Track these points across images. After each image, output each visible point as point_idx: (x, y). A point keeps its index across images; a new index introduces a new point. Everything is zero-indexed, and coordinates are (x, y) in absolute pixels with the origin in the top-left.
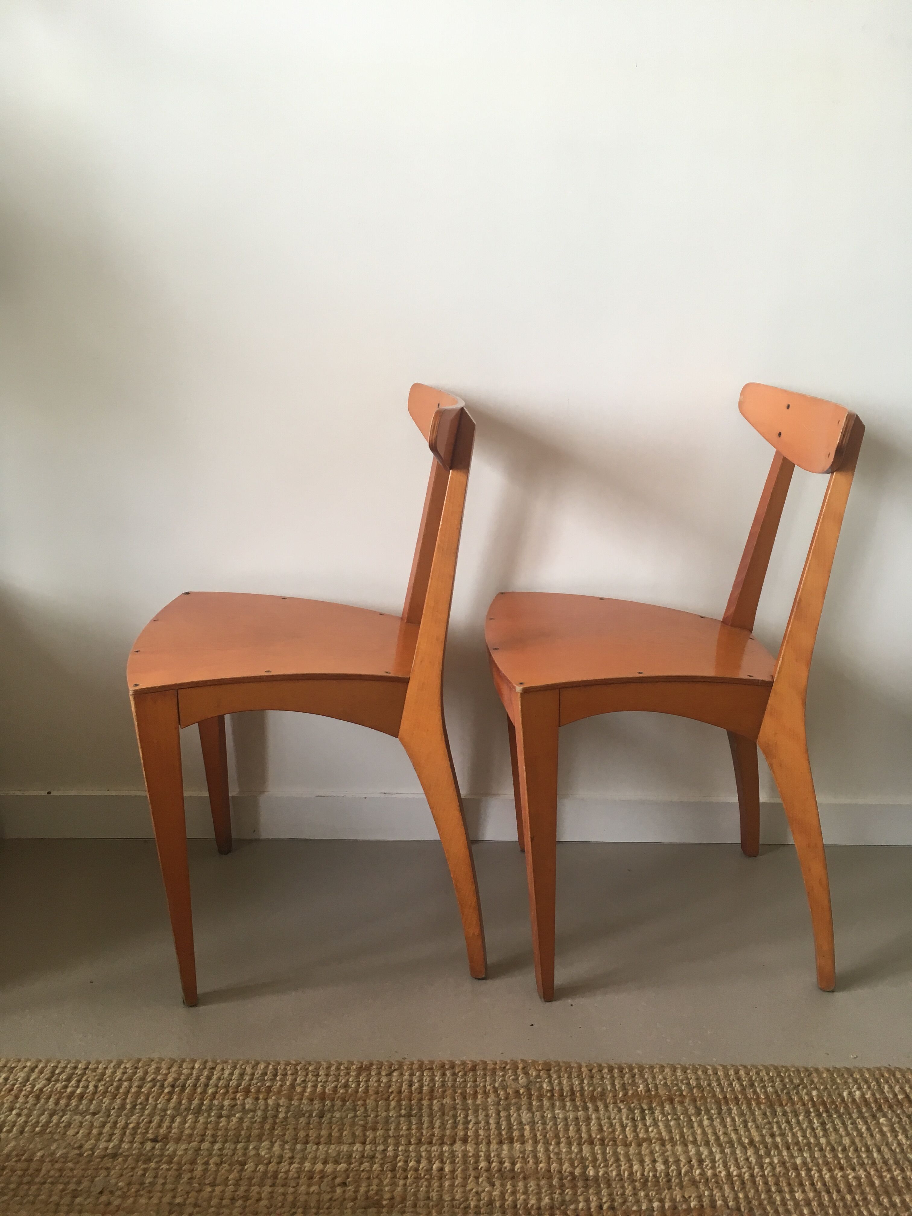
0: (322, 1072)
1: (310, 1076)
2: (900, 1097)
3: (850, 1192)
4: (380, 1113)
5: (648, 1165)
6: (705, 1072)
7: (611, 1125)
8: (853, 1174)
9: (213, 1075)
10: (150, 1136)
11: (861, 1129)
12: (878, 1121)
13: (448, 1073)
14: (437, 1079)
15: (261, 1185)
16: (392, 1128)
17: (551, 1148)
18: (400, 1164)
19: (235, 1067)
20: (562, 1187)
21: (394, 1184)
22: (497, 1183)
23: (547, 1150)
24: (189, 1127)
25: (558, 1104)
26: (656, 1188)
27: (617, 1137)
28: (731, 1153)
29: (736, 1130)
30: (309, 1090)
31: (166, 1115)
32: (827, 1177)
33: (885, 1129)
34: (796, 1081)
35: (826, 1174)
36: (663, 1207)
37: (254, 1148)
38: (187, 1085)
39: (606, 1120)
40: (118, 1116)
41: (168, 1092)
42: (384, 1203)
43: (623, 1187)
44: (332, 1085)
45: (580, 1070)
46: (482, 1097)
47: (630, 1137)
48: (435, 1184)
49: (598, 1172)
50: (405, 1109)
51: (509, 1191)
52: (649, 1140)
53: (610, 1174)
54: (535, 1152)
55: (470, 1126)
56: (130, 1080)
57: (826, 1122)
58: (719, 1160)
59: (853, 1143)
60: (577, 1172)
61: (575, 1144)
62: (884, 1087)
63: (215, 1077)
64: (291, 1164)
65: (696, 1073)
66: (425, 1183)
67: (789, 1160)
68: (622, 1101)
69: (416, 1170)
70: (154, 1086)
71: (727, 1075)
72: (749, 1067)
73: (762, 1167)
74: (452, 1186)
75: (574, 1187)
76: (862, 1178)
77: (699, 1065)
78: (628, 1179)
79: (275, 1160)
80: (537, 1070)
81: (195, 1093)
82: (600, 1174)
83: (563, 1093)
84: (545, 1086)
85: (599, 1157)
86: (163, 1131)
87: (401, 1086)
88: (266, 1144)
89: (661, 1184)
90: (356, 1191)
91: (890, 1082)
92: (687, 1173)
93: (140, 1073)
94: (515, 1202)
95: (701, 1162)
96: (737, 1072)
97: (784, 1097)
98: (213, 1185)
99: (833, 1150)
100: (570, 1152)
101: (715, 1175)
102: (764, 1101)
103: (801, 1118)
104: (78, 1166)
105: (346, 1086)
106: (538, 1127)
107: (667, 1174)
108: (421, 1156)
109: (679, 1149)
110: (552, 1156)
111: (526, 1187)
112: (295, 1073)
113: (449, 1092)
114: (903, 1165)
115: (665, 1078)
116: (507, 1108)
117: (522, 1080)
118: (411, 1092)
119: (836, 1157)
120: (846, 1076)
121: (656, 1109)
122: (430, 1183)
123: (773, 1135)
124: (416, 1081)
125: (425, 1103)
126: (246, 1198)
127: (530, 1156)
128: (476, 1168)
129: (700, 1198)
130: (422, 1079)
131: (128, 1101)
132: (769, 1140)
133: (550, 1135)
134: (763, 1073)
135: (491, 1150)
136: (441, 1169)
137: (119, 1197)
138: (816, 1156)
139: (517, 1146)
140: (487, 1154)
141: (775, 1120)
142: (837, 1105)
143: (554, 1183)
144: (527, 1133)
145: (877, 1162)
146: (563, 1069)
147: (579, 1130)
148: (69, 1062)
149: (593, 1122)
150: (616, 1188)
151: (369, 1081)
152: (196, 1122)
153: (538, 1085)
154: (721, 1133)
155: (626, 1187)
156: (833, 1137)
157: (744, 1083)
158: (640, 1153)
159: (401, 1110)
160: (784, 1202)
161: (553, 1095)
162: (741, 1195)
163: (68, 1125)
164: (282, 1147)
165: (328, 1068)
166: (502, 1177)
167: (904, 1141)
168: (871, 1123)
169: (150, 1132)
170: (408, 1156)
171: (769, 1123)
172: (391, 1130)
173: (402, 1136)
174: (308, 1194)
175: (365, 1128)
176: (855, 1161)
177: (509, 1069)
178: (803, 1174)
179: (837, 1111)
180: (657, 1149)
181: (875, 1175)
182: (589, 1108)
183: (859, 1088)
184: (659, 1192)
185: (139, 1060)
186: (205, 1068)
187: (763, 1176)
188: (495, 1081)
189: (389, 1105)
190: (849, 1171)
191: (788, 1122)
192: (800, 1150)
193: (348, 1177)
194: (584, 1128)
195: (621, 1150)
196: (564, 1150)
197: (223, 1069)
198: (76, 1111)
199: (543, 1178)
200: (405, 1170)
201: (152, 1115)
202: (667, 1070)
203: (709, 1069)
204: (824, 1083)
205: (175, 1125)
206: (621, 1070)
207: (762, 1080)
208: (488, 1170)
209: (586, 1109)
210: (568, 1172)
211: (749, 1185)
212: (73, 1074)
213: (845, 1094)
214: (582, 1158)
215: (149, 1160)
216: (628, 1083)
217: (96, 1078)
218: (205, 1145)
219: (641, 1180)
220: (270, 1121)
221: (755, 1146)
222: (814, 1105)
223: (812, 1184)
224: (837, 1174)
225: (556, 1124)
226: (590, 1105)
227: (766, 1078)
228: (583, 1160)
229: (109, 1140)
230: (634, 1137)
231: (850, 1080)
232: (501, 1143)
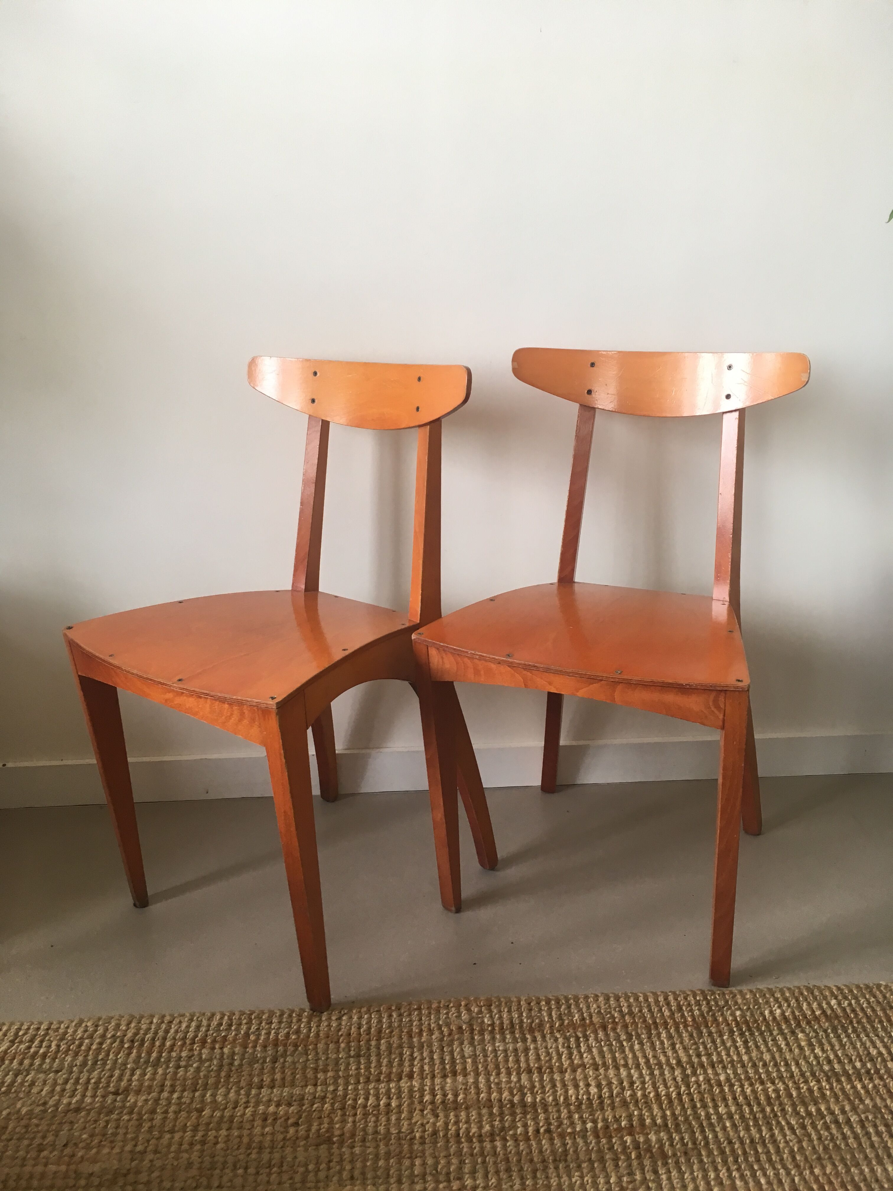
0: (275, 1020)
1: (263, 1024)
2: (818, 1013)
3: (770, 1104)
4: (330, 1056)
5: (582, 1089)
6: (637, 999)
7: (548, 1054)
8: (773, 1087)
9: (171, 1028)
10: (111, 1089)
11: (781, 1045)
12: (797, 1037)
13: (395, 1015)
14: (384, 1020)
15: (218, 1129)
16: (342, 1069)
17: (492, 1078)
18: (350, 1102)
19: (191, 1020)
20: (502, 1114)
21: (344, 1121)
22: (441, 1115)
23: (488, 1081)
24: (148, 1079)
25: (498, 1036)
26: (590, 1110)
27: (553, 1064)
28: (659, 1074)
29: (664, 1053)
30: (262, 1038)
31: (126, 1068)
32: (748, 1091)
33: (803, 1044)
34: (721, 1003)
35: (747, 1088)
36: (596, 1127)
37: (211, 1095)
38: (146, 1040)
39: (544, 1049)
40: (81, 1072)
41: (128, 1047)
42: (335, 1139)
43: (559, 1111)
44: (285, 1032)
45: (519, 1004)
46: (427, 1035)
47: (566, 1064)
48: (383, 1119)
49: (535, 1098)
50: (354, 1050)
51: (452, 1121)
52: (583, 1066)
53: (547, 1100)
54: (476, 1083)
55: (416, 1063)
56: (91, 1037)
57: (749, 1041)
58: (648, 1082)
59: (773, 1058)
60: (516, 1099)
61: (514, 1074)
62: (803, 1004)
63: (172, 1031)
64: (246, 1107)
65: (628, 1001)
66: (373, 1119)
67: (714, 1077)
68: (559, 1031)
69: (365, 1106)
70: (115, 1042)
71: (657, 1002)
72: (678, 993)
73: (688, 1087)
74: (398, 1119)
75: (513, 1114)
76: (781, 1090)
77: (631, 993)
78: (563, 1103)
79: (230, 1106)
80: (479, 1006)
81: (153, 1047)
82: (538, 1100)
83: (503, 1026)
84: (486, 1020)
85: (537, 1084)
86: (123, 1084)
87: (351, 1029)
88: (222, 1091)
89: (594, 1105)
90: (308, 1130)
91: (808, 1000)
92: (618, 1094)
93: (101, 1030)
94: (458, 1131)
95: (632, 1083)
96: (666, 999)
97: (710, 1019)
98: (172, 1131)
99: (754, 1066)
100: (509, 1082)
101: (645, 1096)
102: (691, 1023)
103: (725, 1037)
104: (43, 1121)
105: (298, 1032)
106: (480, 1060)
107: (600, 1097)
108: (369, 1094)
109: (611, 1072)
110: (492, 1086)
111: (468, 1116)
112: (250, 1023)
113: (396, 1032)
114: (819, 1076)
115: (599, 1007)
116: (451, 1044)
117: (465, 1016)
118: (360, 1034)
119: (757, 1072)
120: (767, 996)
121: (591, 1036)
122: (378, 1118)
123: (699, 1056)
124: (364, 1023)
125: (373, 1043)
126: (203, 1142)
127: (472, 1087)
128: (421, 1102)
129: (630, 1117)
130: (371, 1021)
131: (89, 1058)
132: (695, 1060)
133: (491, 1066)
134: (691, 998)
135: (436, 1083)
136: (388, 1105)
137: (83, 1148)
138: (739, 1072)
139: (460, 1078)
140: (432, 1087)
141: (701, 1041)
142: (759, 1024)
143: (494, 1111)
144: (469, 1067)
145: (795, 1075)
146: (503, 1004)
147: (517, 1061)
148: (32, 1023)
149: (531, 1052)
150: (552, 1112)
151: (320, 1026)
152: (155, 1073)
153: (479, 1021)
154: (650, 1056)
155: (562, 1111)
156: (754, 1054)
157: (673, 1008)
158: (575, 1079)
159: (350, 1051)
160: (708, 1116)
161: (493, 1029)
162: (668, 1113)
163: (33, 1084)
164: (238, 1093)
165: (281, 1015)
166: (446, 1109)
167: (820, 1054)
168: (790, 1038)
169: (112, 1085)
170: (357, 1095)
171: (695, 1043)
172: (340, 1070)
173: (352, 1075)
174: (263, 1135)
175: (316, 1070)
176: (775, 1075)
177: (452, 1007)
178: (726, 1089)
179: (758, 1029)
180: (591, 1073)
181: (792, 1087)
182: (528, 1038)
183: (780, 1007)
184: (592, 1114)
185: (100, 1019)
186: (163, 1022)
187: (689, 1094)
188: (439, 1019)
189: (339, 1047)
190: (769, 1085)
191: (714, 1042)
192: (724, 1068)
193: (300, 1117)
194: (522, 1059)
195: (557, 1077)
196: (504, 1080)
197: (180, 1022)
198: (39, 1070)
199: (484, 1107)
200: (354, 1108)
201: (112, 1069)
202: (601, 999)
203: (640, 996)
204: (747, 1004)
205: (136, 1077)
206: (558, 1002)
207: (689, 1005)
208: (433, 1102)
209: (524, 1040)
210: (508, 1100)
211: (676, 1102)
212: (36, 1035)
213: (767, 1013)
214: (521, 1086)
215: (111, 1112)
216: (564, 1013)
217: (58, 1038)
218: (165, 1094)
219: (576, 1104)
220: (226, 1068)
221: (682, 1066)
222: (737, 1024)
223: (735, 1099)
224: (758, 1088)
225: (496, 1057)
226: (528, 1036)
227: (693, 1002)
228: (521, 1089)
229: (72, 1096)
230: (569, 1064)
231: (772, 1000)
232: (445, 1076)
